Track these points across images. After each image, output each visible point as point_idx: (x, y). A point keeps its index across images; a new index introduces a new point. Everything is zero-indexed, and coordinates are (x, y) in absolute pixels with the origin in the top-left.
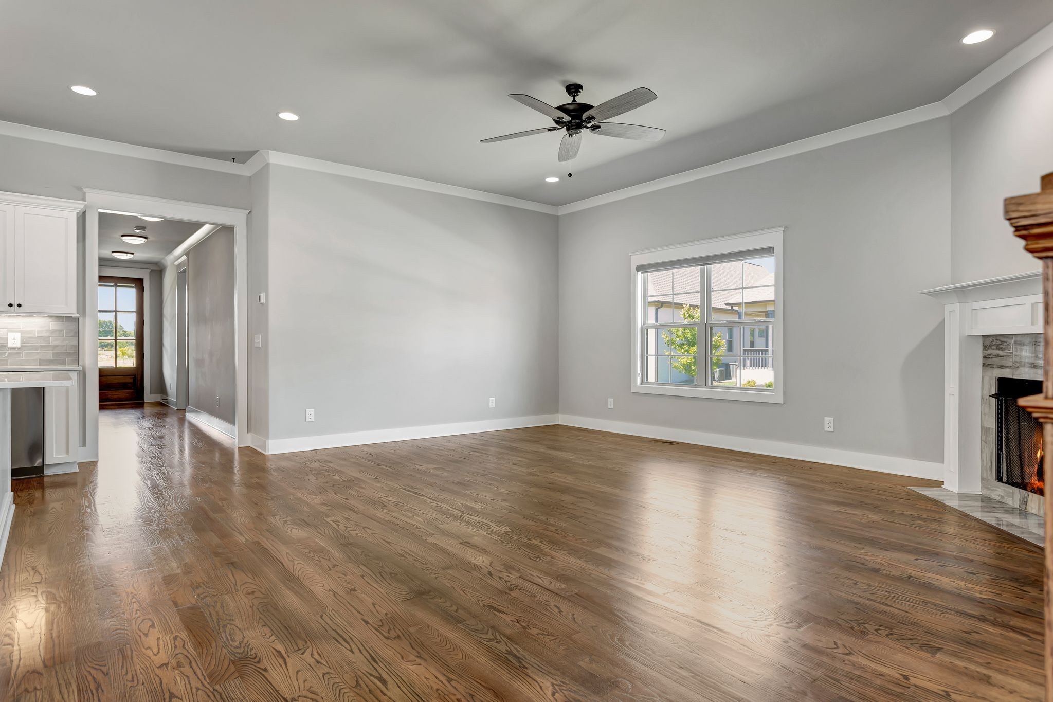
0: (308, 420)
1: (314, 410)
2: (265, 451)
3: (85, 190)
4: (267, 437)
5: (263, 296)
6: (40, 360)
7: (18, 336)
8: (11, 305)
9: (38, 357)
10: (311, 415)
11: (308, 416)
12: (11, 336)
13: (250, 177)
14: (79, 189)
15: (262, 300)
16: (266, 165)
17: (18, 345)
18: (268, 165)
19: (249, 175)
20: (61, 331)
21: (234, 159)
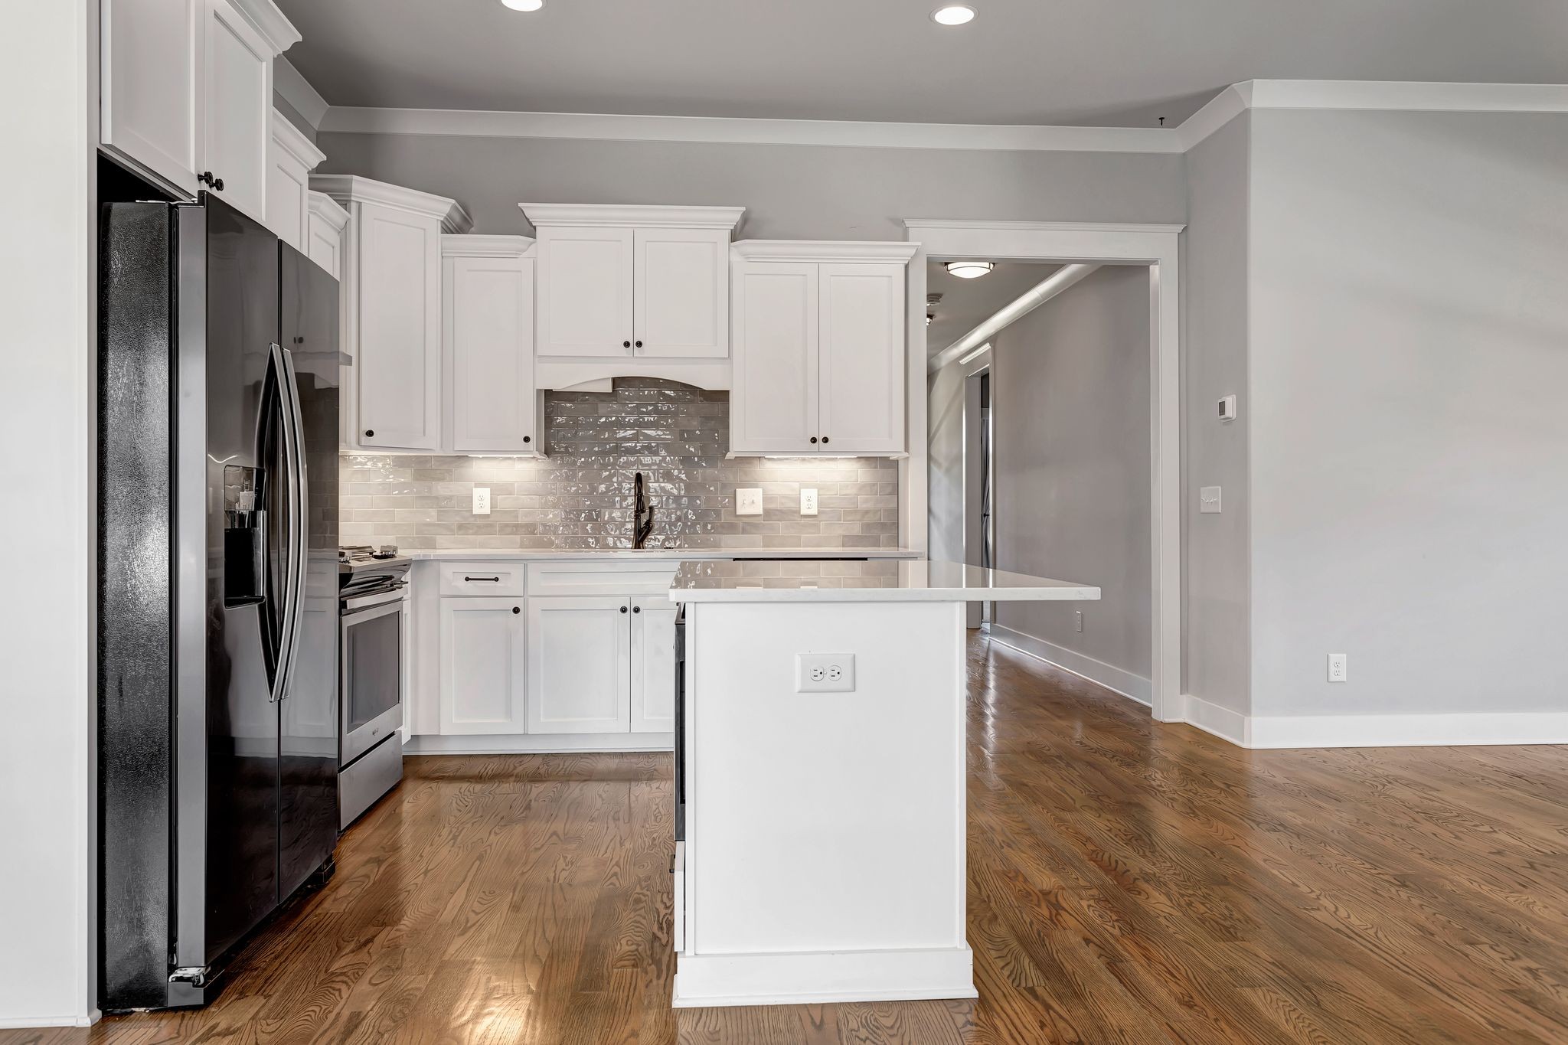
0: (1333, 678)
1: (1345, 655)
2: (1242, 740)
3: (908, 223)
4: (1247, 710)
5: (1230, 402)
6: (844, 536)
7: (813, 493)
8: (814, 440)
9: (840, 532)
10: (1339, 665)
11: (1332, 669)
12: (805, 494)
13: (1184, 154)
14: (900, 223)
15: (1230, 412)
16: (1242, 113)
17: (814, 511)
18: (1247, 112)
19: (1182, 150)
20: (874, 485)
21: (1161, 119)
